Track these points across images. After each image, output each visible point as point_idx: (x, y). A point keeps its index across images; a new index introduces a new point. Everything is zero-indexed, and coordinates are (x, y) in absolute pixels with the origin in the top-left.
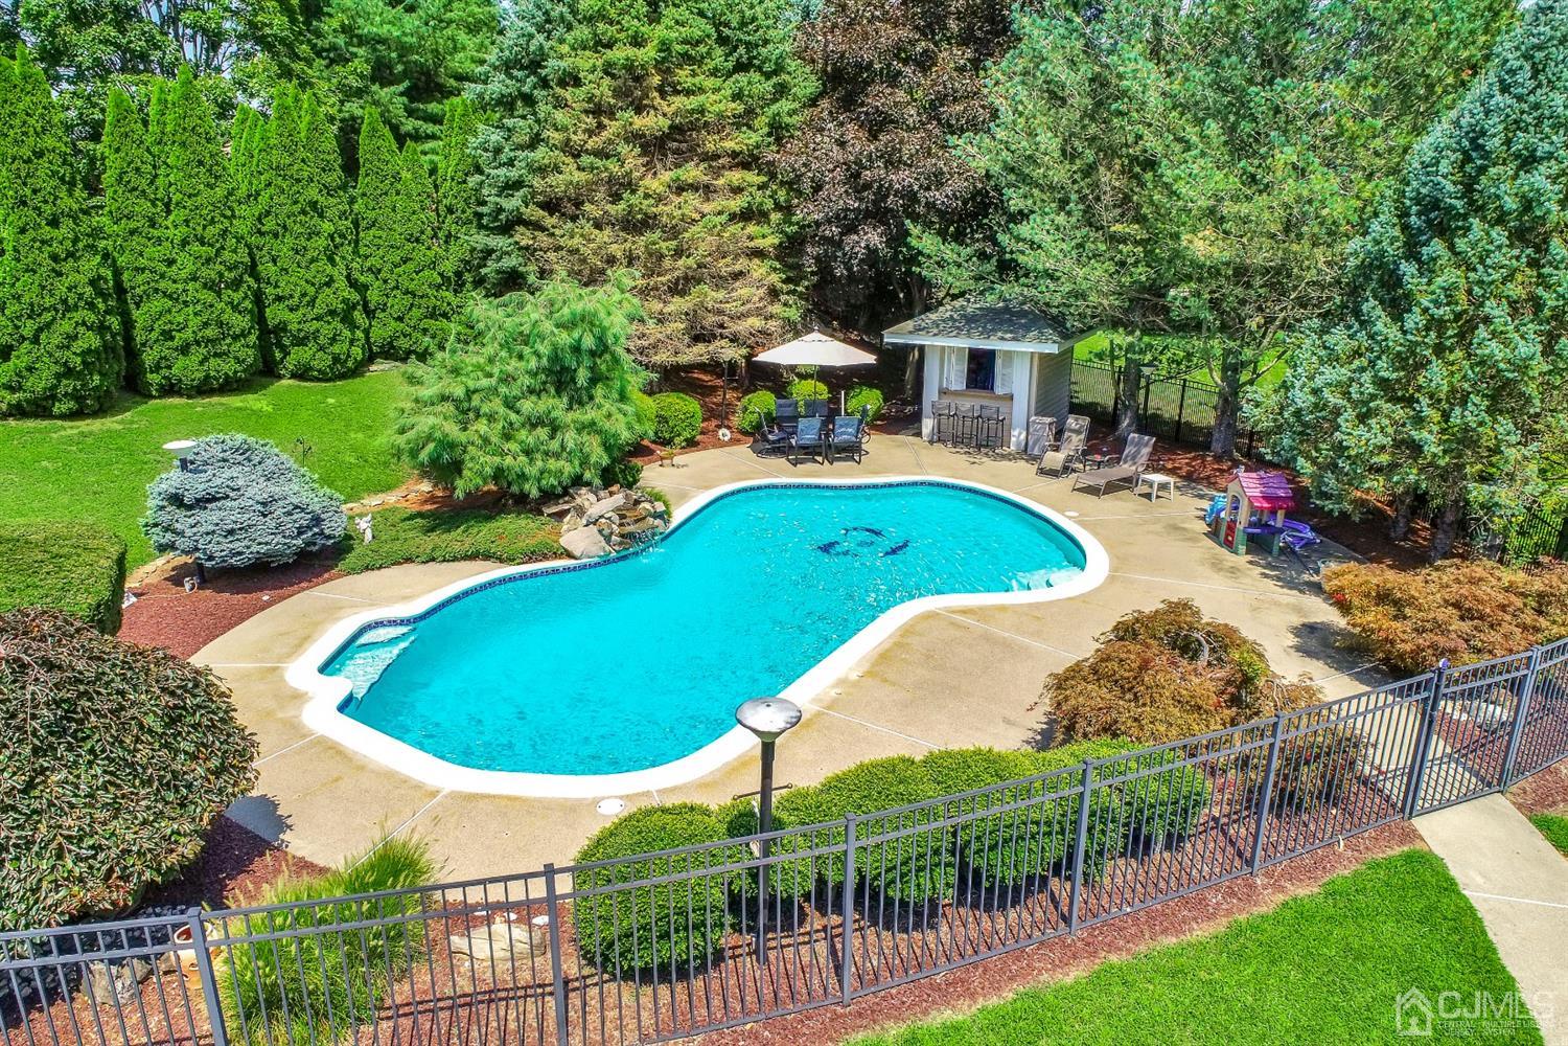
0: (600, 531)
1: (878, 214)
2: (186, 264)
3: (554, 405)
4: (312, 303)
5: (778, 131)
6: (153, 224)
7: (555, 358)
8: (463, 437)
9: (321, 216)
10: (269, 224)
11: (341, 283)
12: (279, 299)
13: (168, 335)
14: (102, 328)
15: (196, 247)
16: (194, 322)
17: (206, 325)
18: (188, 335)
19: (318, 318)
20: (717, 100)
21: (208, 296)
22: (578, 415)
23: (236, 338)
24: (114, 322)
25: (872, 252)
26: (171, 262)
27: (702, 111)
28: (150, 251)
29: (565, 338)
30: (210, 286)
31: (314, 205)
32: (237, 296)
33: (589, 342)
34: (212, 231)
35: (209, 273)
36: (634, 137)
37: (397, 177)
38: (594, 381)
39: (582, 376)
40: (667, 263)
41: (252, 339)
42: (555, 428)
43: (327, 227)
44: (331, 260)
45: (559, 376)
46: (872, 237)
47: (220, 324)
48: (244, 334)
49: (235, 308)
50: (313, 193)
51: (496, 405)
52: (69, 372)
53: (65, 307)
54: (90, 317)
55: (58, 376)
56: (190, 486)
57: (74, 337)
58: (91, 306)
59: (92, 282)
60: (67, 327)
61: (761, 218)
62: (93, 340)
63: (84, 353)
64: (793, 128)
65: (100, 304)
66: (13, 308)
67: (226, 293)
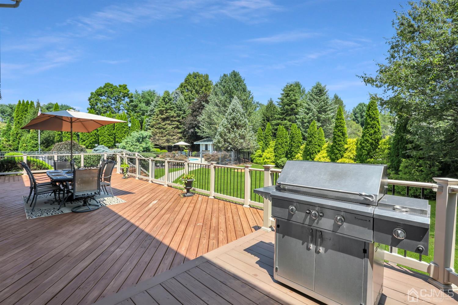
1: (193, 127)
2: (107, 133)
3: (137, 143)
5: (183, 118)
6: (104, 128)
7: (138, 138)
8: (126, 146)
9: (124, 128)
10: (118, 129)
13: (103, 141)
14: (95, 139)
15: (108, 131)
16: (106, 139)
18: (105, 141)
20: (172, 113)
21: (109, 136)
22: (140, 145)
24: (97, 138)
25: (192, 132)
26: (105, 132)
27: (170, 115)
28: (103, 131)
29: (139, 136)
30: (110, 135)
32: (112, 137)
33: (141, 136)
34: (110, 129)
36: (161, 118)
37: (135, 124)
38: (142, 141)
39: (141, 140)
40: (164, 133)
41: (113, 142)
42: (137, 146)
43: (125, 129)
44: (125, 133)
45: (138, 140)
48: (112, 141)
50: (123, 125)
51: (130, 143)
52: (91, 143)
53: (91, 136)
54: (94, 137)
55: (90, 144)
56: (96, 149)
57: (92, 139)
58: (94, 136)
59: (95, 133)
60: (91, 138)
61: (180, 128)
62: (94, 140)
63: (93, 141)
64: (185, 118)
65: (96, 136)
66: (86, 136)
67: (111, 136)
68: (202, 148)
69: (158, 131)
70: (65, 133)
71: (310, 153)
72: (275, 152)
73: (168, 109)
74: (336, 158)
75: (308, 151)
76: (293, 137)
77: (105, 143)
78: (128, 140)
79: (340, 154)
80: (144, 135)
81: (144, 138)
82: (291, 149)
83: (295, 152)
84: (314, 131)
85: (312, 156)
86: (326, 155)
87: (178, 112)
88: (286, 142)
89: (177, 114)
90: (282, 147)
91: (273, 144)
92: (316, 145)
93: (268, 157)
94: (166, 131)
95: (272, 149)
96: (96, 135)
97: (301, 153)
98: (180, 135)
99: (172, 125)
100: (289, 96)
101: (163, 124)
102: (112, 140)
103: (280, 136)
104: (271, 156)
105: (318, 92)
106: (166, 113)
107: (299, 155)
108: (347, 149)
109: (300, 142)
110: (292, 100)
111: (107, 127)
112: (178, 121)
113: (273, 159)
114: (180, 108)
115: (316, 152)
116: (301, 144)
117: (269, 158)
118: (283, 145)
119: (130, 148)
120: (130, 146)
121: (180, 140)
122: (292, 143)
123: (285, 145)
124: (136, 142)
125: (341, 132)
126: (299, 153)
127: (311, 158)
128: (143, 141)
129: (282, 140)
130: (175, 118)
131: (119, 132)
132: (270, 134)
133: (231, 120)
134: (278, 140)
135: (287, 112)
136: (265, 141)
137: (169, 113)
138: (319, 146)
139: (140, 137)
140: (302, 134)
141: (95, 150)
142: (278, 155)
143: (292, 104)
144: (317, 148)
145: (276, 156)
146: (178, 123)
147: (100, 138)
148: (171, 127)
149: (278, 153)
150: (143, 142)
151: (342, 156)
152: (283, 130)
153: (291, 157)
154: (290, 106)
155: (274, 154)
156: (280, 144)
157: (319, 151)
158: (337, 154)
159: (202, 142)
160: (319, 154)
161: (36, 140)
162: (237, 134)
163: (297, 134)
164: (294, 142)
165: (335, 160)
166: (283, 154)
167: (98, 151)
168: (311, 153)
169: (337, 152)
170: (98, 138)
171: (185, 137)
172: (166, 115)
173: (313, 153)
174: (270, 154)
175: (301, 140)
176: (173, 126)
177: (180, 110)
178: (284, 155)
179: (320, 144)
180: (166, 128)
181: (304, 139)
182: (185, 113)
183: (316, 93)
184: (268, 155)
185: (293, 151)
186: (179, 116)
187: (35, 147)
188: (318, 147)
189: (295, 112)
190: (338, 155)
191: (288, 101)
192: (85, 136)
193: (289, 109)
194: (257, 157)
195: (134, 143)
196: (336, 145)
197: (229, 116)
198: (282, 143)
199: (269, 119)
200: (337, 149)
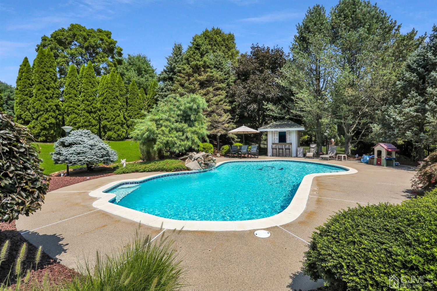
0: (198, 162)
2: (83, 106)
3: (184, 125)
4: (114, 120)
5: (229, 85)
6: (76, 96)
7: (185, 111)
10: (106, 101)
11: (122, 116)
12: (106, 119)
14: (56, 118)
15: (86, 102)
16: (82, 121)
17: (85, 122)
18: (80, 124)
19: (115, 124)
21: (88, 115)
22: (191, 129)
23: (93, 126)
24: (60, 117)
26: (79, 106)
28: (74, 102)
30: (90, 112)
31: (117, 97)
32: (94, 116)
33: (195, 107)
34: (91, 98)
35: (89, 108)
36: (198, 81)
37: (138, 95)
41: (98, 127)
42: (184, 132)
44: (120, 110)
45: (185, 117)
46: (254, 106)
47: (89, 122)
48: (95, 125)
49: (94, 119)
52: (45, 129)
53: (47, 111)
54: (54, 114)
55: (42, 130)
56: (68, 139)
57: (48, 119)
58: (54, 112)
59: (56, 106)
60: (46, 116)
62: (53, 121)
63: (50, 124)
65: (57, 112)
66: (32, 110)
67: (92, 114)
68: (272, 139)
96: (59, 110)
102: (94, 122)
111: (82, 94)
119: (167, 136)
120: (167, 133)
124: (181, 122)
131: (108, 107)
141: (63, 144)
167: (74, 148)
170: (63, 118)
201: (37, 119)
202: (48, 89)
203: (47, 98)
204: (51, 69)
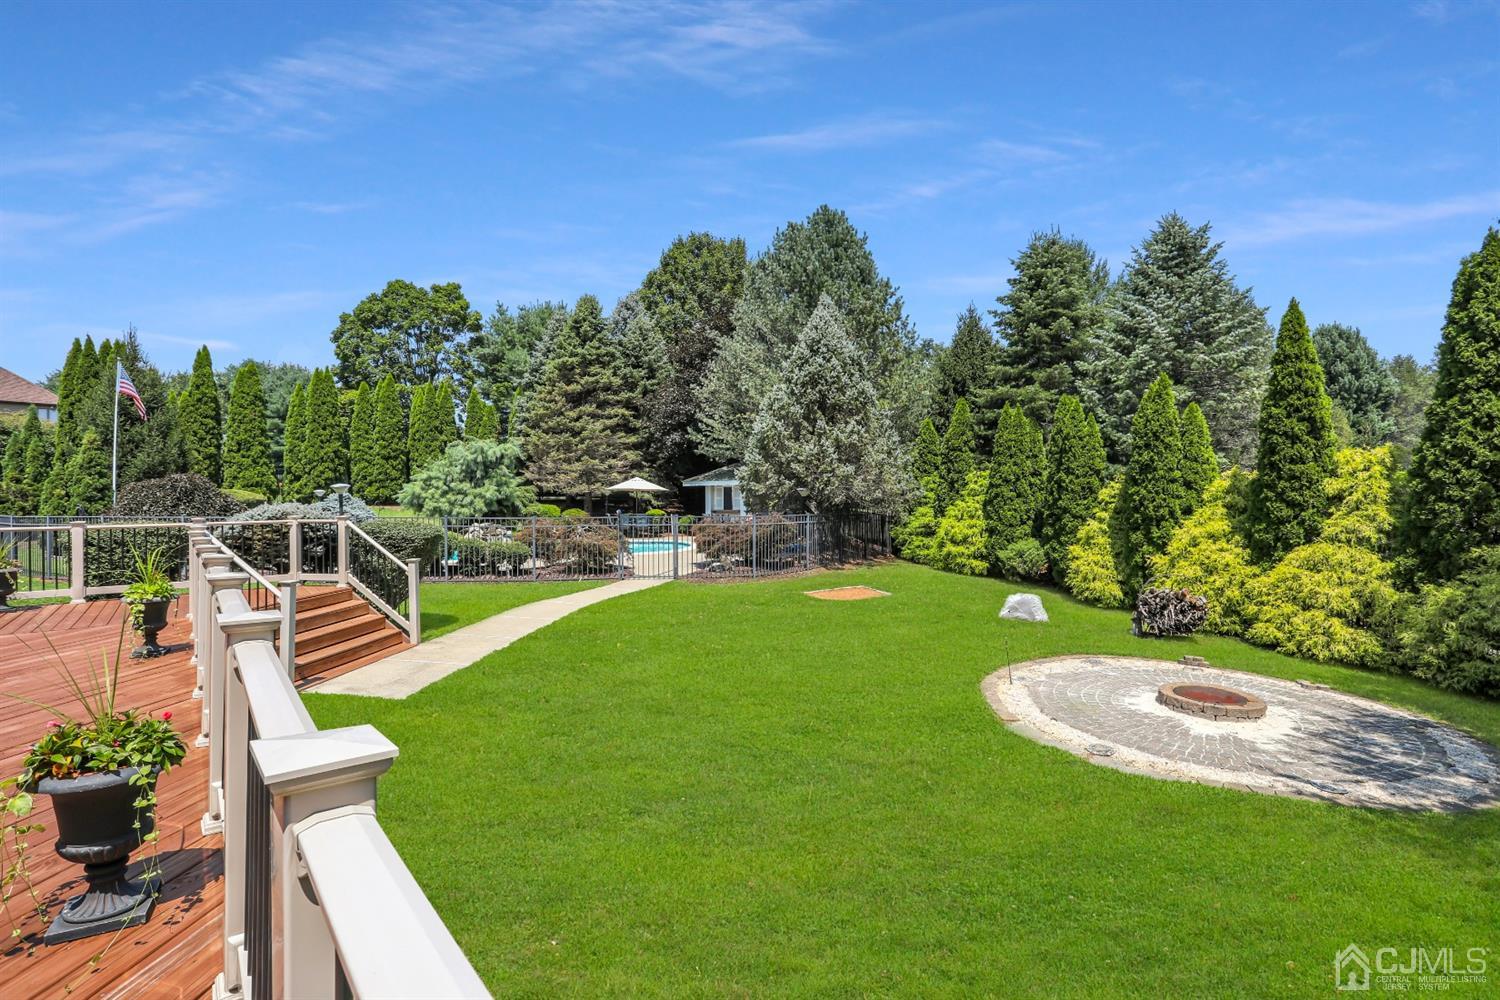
1: (681, 427)
2: (377, 449)
3: (466, 486)
5: (645, 393)
6: (367, 433)
7: (468, 466)
8: (424, 495)
9: (440, 433)
10: (417, 436)
12: (418, 467)
13: (365, 478)
14: (335, 471)
15: (381, 442)
16: (376, 472)
17: (380, 474)
18: (373, 478)
20: (606, 376)
21: (384, 462)
22: (478, 490)
23: (392, 480)
24: (341, 469)
25: (676, 444)
26: (371, 448)
27: (598, 382)
28: (366, 444)
29: (472, 457)
30: (387, 458)
31: (436, 428)
32: (395, 463)
33: (480, 459)
34: (389, 436)
36: (566, 394)
37: (481, 419)
38: (483, 478)
39: (479, 474)
40: (574, 447)
42: (466, 495)
45: (469, 475)
46: (676, 436)
47: (386, 474)
48: (396, 479)
49: (394, 468)
50: (437, 423)
51: (441, 484)
53: (322, 460)
54: (331, 465)
57: (323, 473)
58: (332, 461)
59: (334, 452)
60: (321, 468)
61: (634, 431)
63: (326, 480)
64: (653, 391)
65: (336, 461)
67: (391, 461)
68: (714, 502)
69: (552, 442)
70: (229, 451)
71: (1148, 521)
72: (988, 517)
73: (591, 363)
74: (1277, 539)
75: (1136, 510)
76: (1063, 451)
77: (370, 484)
78: (432, 474)
79: (1301, 523)
80: (490, 453)
81: (489, 467)
82: (1056, 501)
83: (1075, 517)
84: (1163, 421)
85: (1156, 533)
86: (1221, 525)
87: (627, 370)
88: (1036, 474)
89: (624, 377)
90: (1019, 496)
91: (982, 481)
92: (1173, 481)
93: (960, 537)
94: (582, 441)
95: (974, 504)
96: (340, 458)
97: (1101, 521)
98: (632, 456)
99: (602, 417)
100: (1045, 288)
101: (573, 414)
103: (1009, 448)
104: (970, 532)
105: (1174, 258)
106: (582, 375)
107: (1094, 525)
108: (1338, 498)
109: (1098, 472)
110: (1054, 304)
111: (377, 429)
112: (628, 404)
113: (980, 542)
114: (636, 357)
115: (1172, 513)
116: (1102, 480)
117: (965, 541)
118: (1024, 485)
119: (437, 501)
120: (437, 496)
121: (634, 472)
122: (1062, 475)
123: (1031, 485)
124: (461, 481)
125: (1301, 420)
126: (1093, 517)
127: (1150, 541)
128: (486, 475)
129: (1015, 464)
130: (616, 393)
131: (421, 445)
132: (966, 443)
133: (804, 385)
134: (1000, 464)
135: (1036, 350)
136: (949, 471)
137: (594, 375)
138: (1188, 485)
139: (475, 461)
140: (1106, 438)
142: (1000, 527)
143: (1056, 316)
144: (1179, 497)
145: (991, 531)
146: (626, 413)
147: (355, 469)
148: (599, 425)
149: (1000, 520)
150: (487, 482)
151: (1311, 535)
152: (1020, 425)
153: (1057, 536)
154: (1046, 326)
155: (982, 523)
156: (1007, 481)
157: (1188, 511)
158: (1282, 522)
159: (710, 479)
160: (1189, 523)
161: (101, 475)
162: (827, 443)
163: (1081, 439)
164: (1068, 471)
165: (1275, 548)
166: (1023, 523)
168: (1151, 519)
169: (1286, 512)
171: (653, 461)
172: (583, 382)
173: (1163, 518)
174: (969, 522)
175: (1101, 464)
176: (608, 422)
177: (635, 367)
178: (1027, 529)
179: (1191, 477)
180: (583, 429)
181: (1113, 458)
182: (653, 377)
183: (1166, 260)
184: (960, 529)
185: (1066, 510)
186: (632, 387)
187: (96, 501)
188: (1182, 491)
189: (1070, 349)
190: (1292, 529)
191: (1038, 304)
192: (300, 460)
193: (1046, 338)
194: (917, 534)
195: (452, 485)
196: (1280, 478)
197: (796, 371)
198: (1018, 479)
199: (964, 386)
200: (1283, 501)
201: (309, 474)
202: (324, 429)
203: (322, 442)
204: (329, 399)
